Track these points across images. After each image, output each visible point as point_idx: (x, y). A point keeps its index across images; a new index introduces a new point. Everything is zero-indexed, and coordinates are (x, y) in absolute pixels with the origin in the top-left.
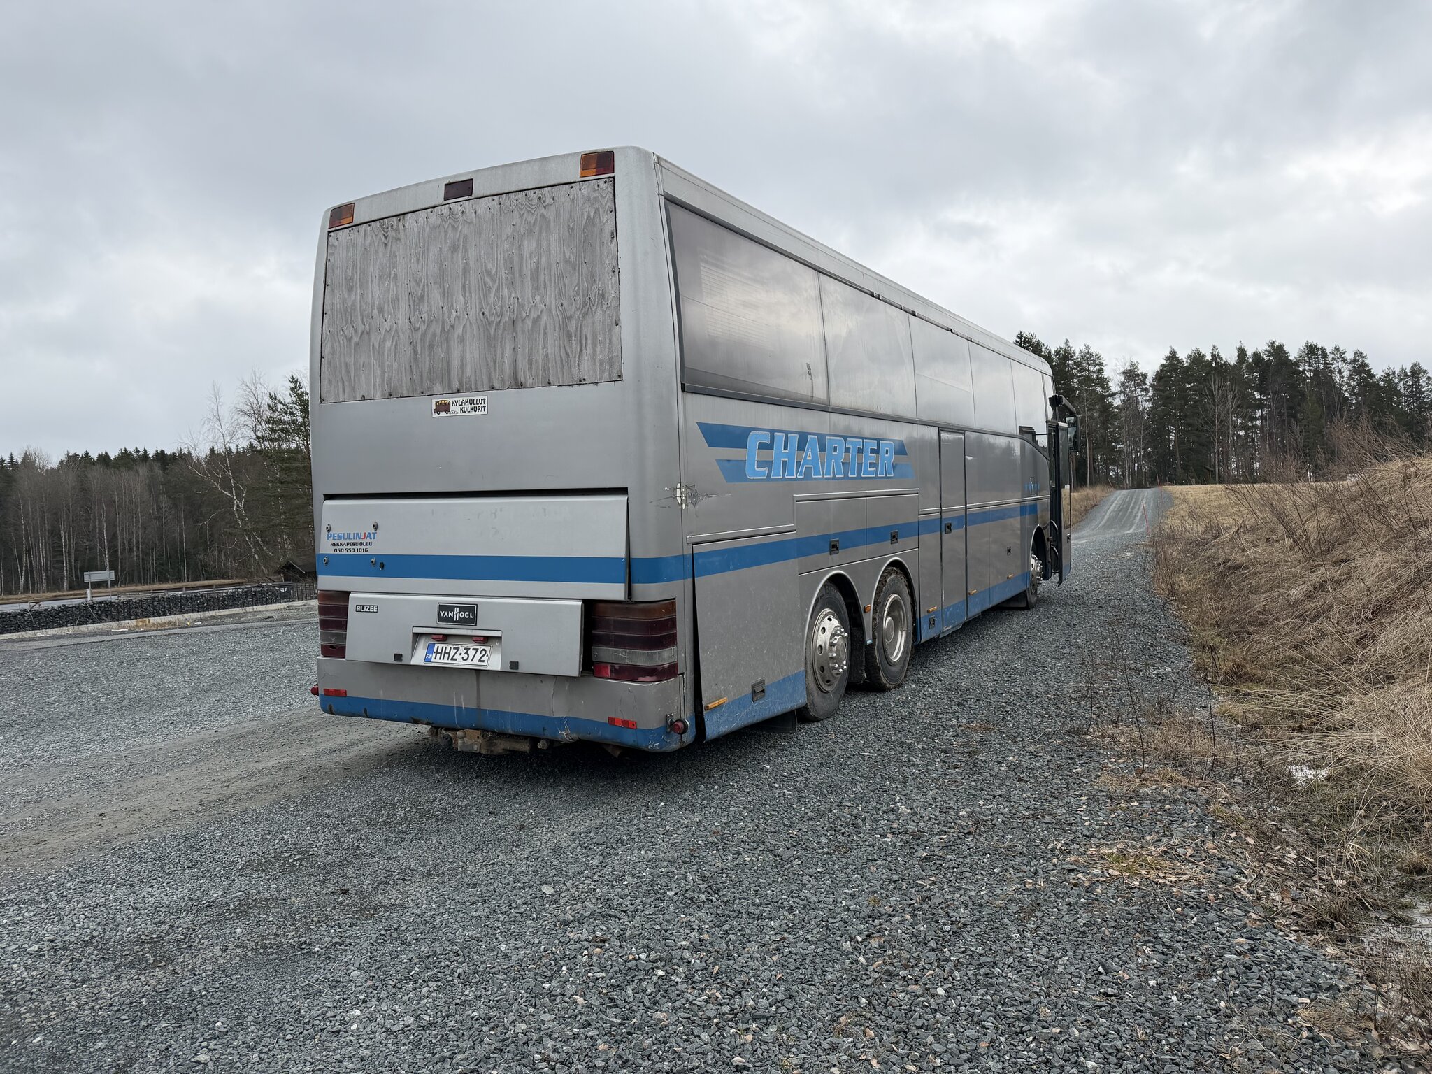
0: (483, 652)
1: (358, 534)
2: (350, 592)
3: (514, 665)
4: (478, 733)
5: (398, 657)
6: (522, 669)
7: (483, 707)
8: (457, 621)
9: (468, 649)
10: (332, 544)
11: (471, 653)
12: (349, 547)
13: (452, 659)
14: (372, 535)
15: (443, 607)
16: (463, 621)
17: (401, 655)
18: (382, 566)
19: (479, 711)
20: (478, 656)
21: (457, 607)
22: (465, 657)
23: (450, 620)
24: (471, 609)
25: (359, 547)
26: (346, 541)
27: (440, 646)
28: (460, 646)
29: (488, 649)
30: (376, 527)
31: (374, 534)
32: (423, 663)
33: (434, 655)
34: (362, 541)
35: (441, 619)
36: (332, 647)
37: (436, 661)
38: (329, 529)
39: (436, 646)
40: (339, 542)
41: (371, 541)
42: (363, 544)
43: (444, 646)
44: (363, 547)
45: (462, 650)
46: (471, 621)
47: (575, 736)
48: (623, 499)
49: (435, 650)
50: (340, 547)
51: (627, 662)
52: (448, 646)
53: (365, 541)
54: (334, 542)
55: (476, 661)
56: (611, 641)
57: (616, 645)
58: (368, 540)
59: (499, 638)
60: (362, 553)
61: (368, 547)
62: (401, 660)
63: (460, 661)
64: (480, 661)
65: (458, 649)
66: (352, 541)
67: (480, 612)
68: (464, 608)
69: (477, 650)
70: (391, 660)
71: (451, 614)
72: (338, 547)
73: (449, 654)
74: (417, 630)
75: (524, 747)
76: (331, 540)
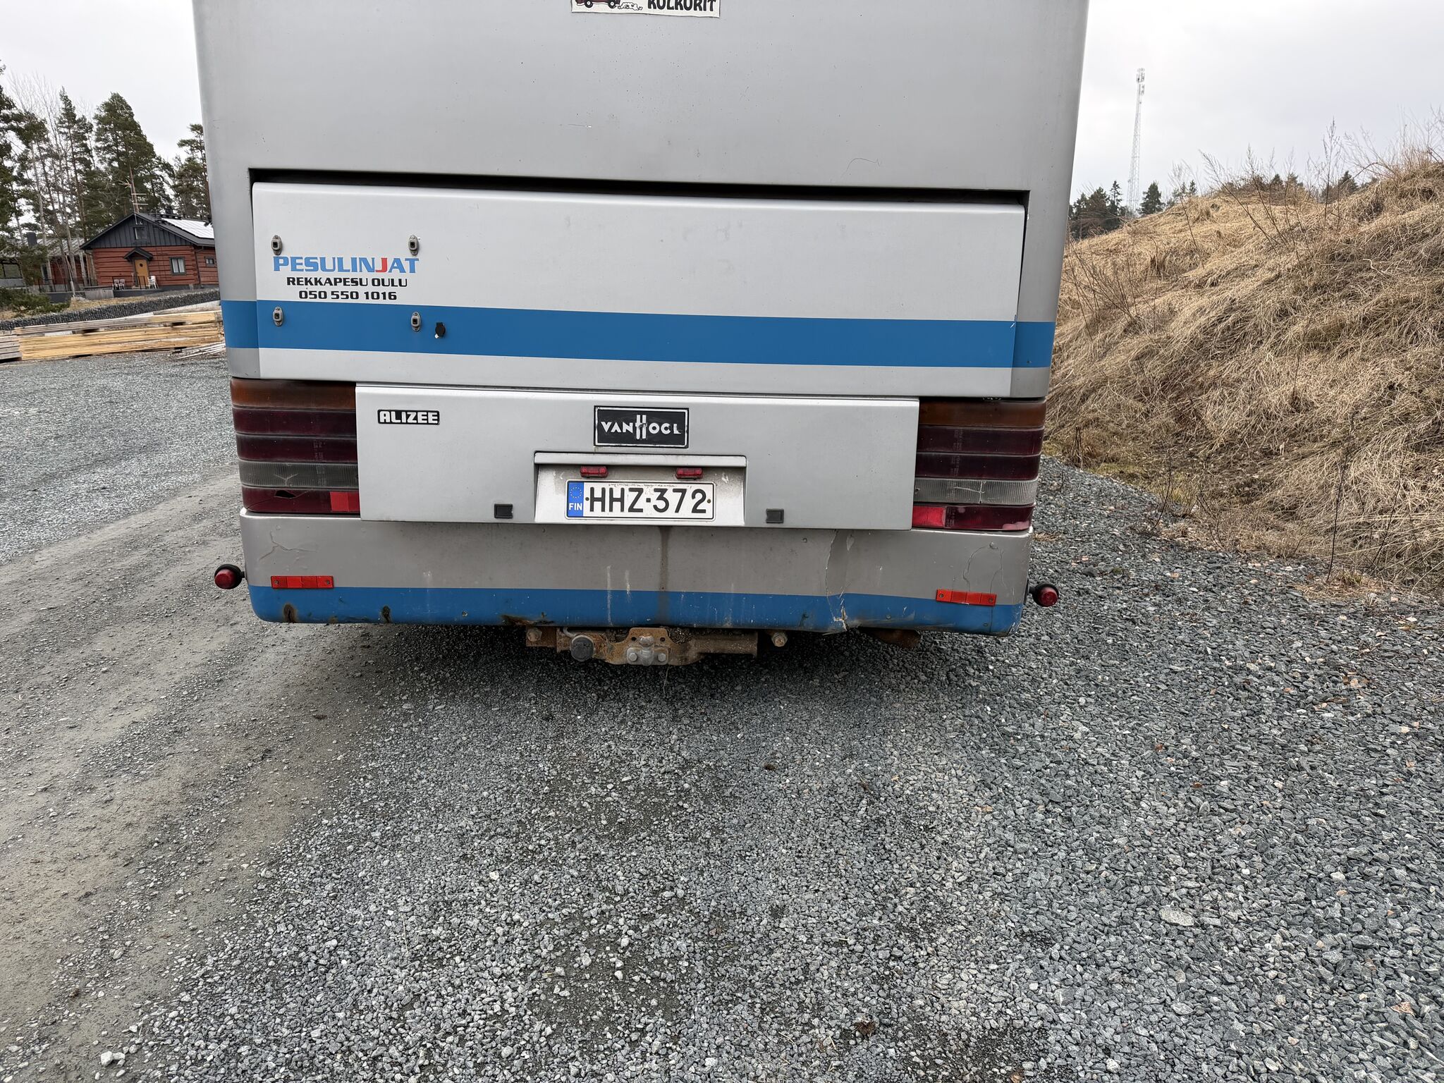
0: (699, 496)
1: (364, 260)
2: (352, 384)
3: (776, 515)
4: (662, 631)
5: (503, 510)
6: (789, 522)
7: (670, 588)
8: (641, 441)
9: (663, 491)
10: (290, 281)
11: (673, 498)
12: (340, 287)
13: (631, 509)
14: (406, 265)
15: (605, 414)
16: (655, 440)
17: (510, 507)
18: (441, 330)
19: (664, 595)
20: (689, 503)
21: (641, 413)
22: (661, 505)
23: (628, 438)
24: (677, 417)
25: (370, 289)
26: (332, 276)
27: (598, 487)
28: (642, 486)
29: (708, 489)
30: (414, 247)
31: (412, 262)
32: (562, 519)
33: (587, 504)
34: (380, 276)
35: (604, 437)
36: (281, 493)
37: (594, 515)
38: (277, 247)
39: (587, 487)
40: (312, 275)
41: (403, 277)
42: (381, 282)
43: (607, 486)
44: (381, 289)
45: (649, 491)
46: (678, 440)
47: (856, 622)
48: (1018, 212)
49: (587, 494)
50: (318, 288)
51: (981, 500)
52: (617, 486)
53: (386, 276)
54: (295, 275)
55: (686, 510)
56: (954, 466)
57: (962, 474)
58: (396, 274)
59: (740, 470)
60: (381, 301)
61: (397, 290)
62: (510, 516)
63: (649, 511)
64: (695, 510)
65: (640, 491)
66: (351, 275)
67: (693, 422)
68: (656, 415)
69: (683, 492)
70: (489, 517)
71: (627, 428)
72: (309, 288)
73: (621, 500)
74: (541, 459)
75: (749, 646)
76: (287, 271)
